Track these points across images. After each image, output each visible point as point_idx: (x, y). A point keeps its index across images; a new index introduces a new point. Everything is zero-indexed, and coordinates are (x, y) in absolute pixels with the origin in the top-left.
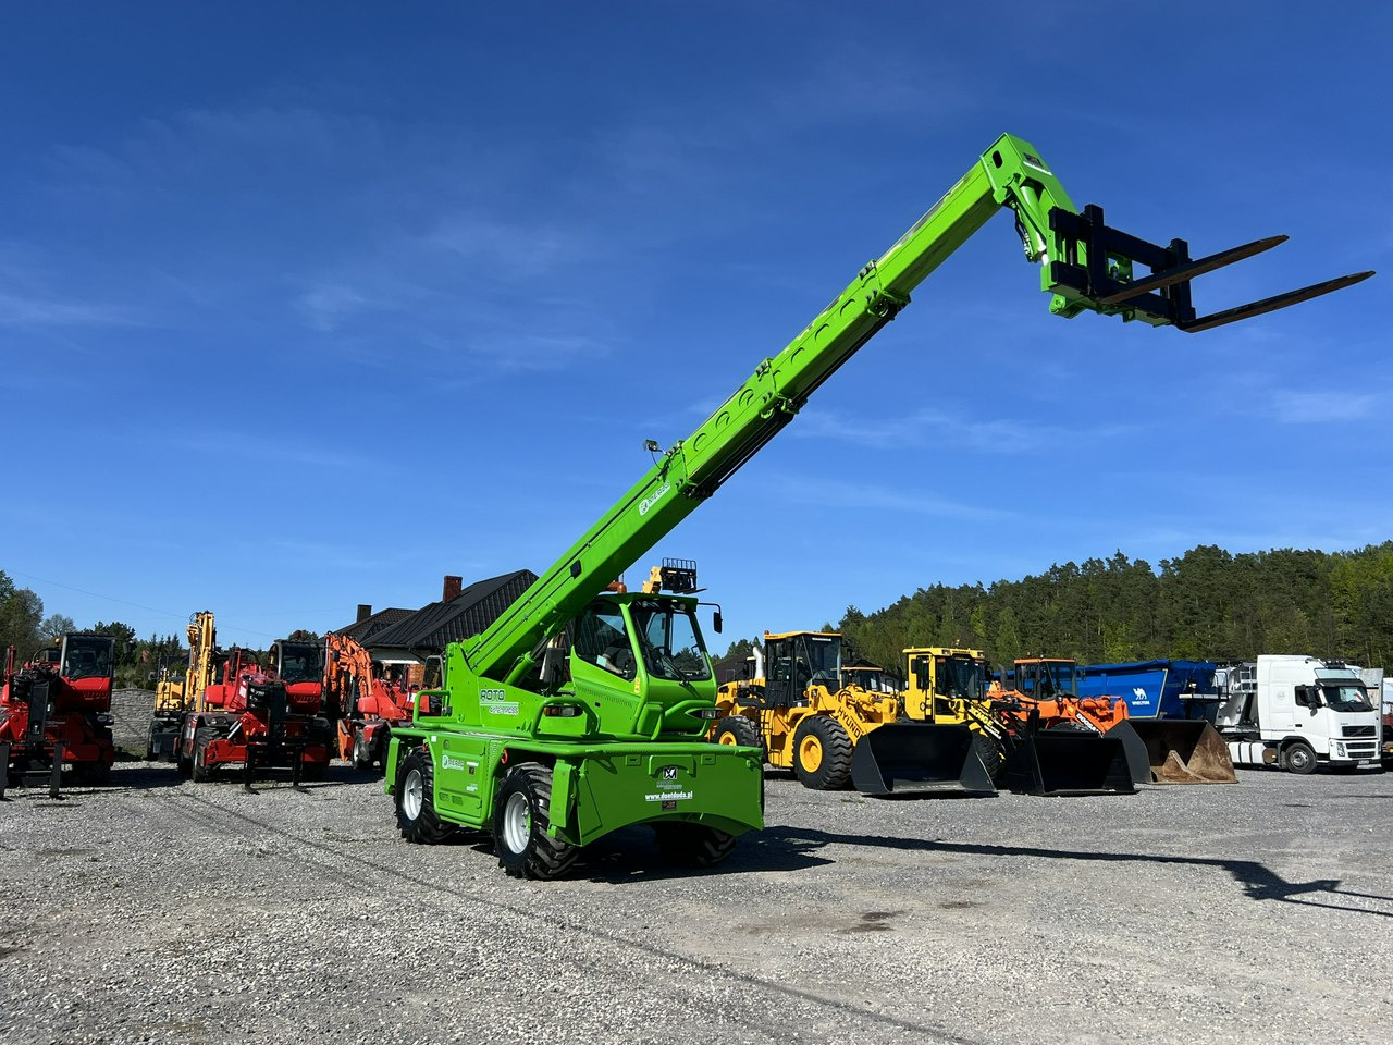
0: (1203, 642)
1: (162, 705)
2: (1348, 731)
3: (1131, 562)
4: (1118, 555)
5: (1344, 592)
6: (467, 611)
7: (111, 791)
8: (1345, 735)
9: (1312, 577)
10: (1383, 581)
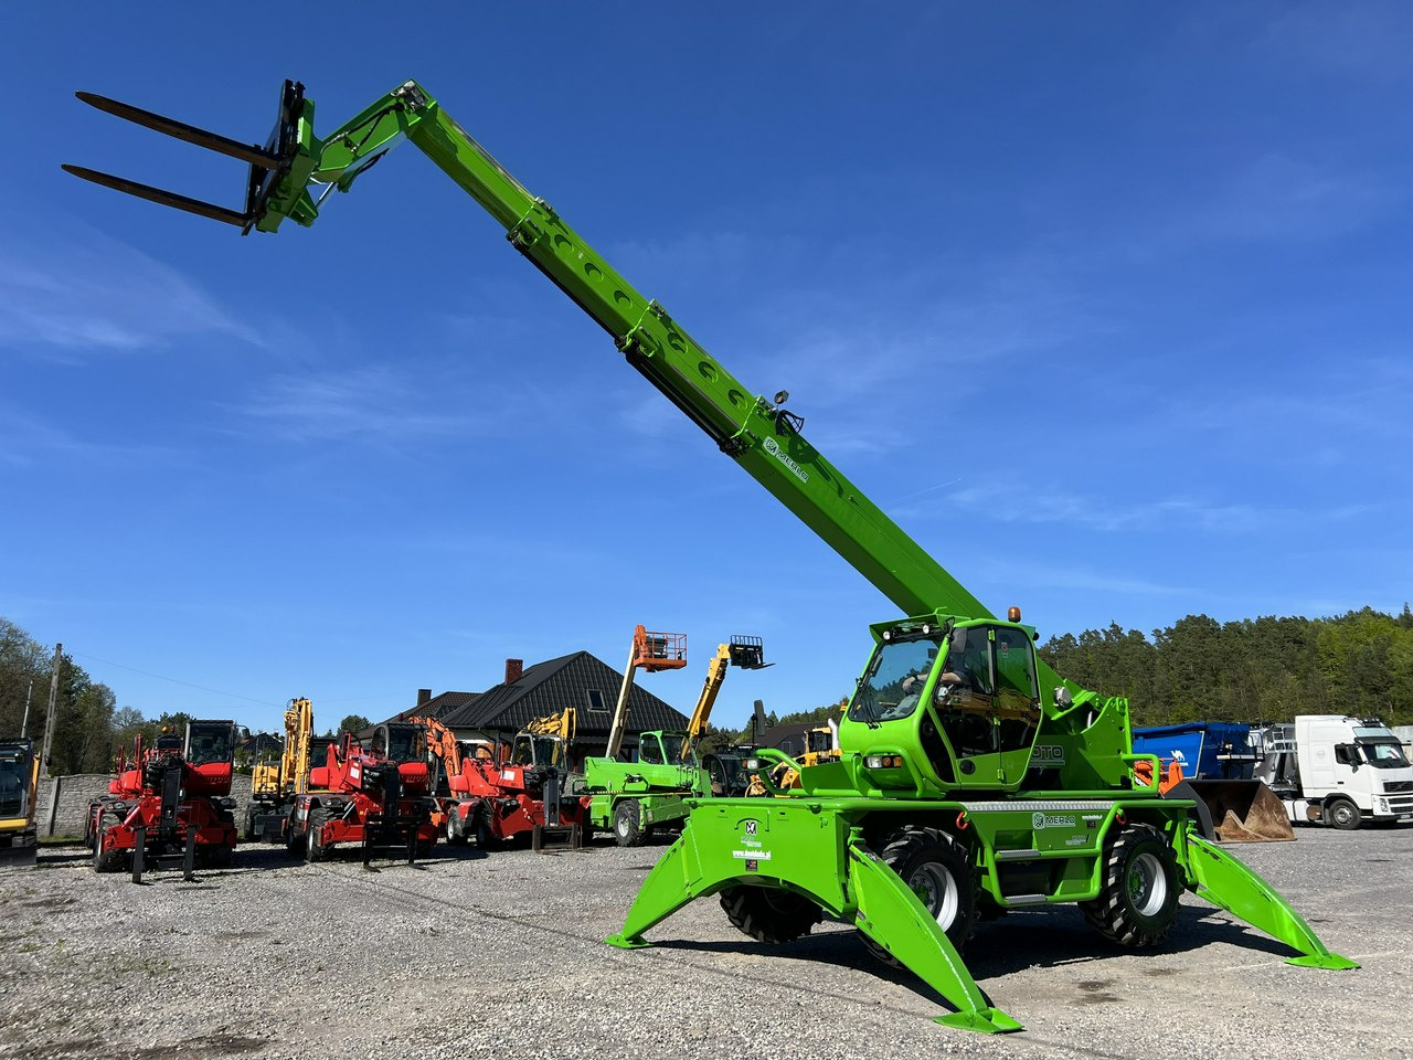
0: (1201, 706)
1: (260, 788)
2: (1390, 787)
3: (1126, 632)
4: (1113, 626)
5: (1331, 655)
6: (531, 692)
7: (238, 873)
8: (1386, 791)
9: (1300, 643)
10: (1368, 644)
